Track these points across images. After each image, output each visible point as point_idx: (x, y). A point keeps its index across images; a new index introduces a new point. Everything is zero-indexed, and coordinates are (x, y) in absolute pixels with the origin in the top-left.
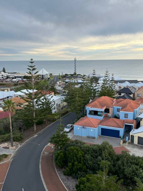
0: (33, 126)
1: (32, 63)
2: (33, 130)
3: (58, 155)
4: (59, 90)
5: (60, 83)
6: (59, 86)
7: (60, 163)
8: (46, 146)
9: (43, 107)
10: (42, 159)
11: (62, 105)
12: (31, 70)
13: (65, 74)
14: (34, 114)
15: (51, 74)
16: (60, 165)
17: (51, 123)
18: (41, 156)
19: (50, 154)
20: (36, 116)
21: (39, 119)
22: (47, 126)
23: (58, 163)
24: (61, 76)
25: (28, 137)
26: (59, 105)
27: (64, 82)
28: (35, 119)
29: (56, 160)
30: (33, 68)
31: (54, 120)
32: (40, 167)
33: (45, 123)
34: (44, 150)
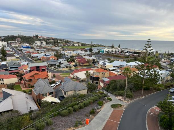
0: (141, 89)
1: (149, 42)
2: (141, 93)
3: (164, 118)
4: (164, 66)
5: (165, 60)
6: (164, 62)
8: (151, 108)
9: (151, 77)
10: (148, 117)
11: (166, 79)
12: (147, 47)
13: (171, 53)
15: (157, 52)
17: (156, 91)
18: (147, 114)
19: (154, 115)
20: (144, 83)
22: (152, 93)
23: (163, 125)
24: (167, 54)
25: (137, 97)
26: (164, 78)
27: (169, 59)
29: (161, 121)
30: (149, 46)
31: (159, 90)
32: (146, 122)
33: (151, 91)
34: (149, 110)
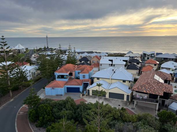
0: (9, 92)
1: (3, 39)
2: (10, 96)
3: (31, 112)
4: (34, 61)
5: (35, 55)
6: (34, 58)
7: (32, 119)
8: (21, 107)
9: (18, 76)
10: (18, 118)
11: (36, 73)
12: (2, 45)
13: (40, 48)
14: (9, 83)
15: (27, 49)
16: (33, 120)
17: (26, 88)
18: (17, 115)
19: (25, 113)
20: (11, 84)
21: (13, 87)
22: (22, 91)
24: (36, 50)
25: (5, 102)
26: (34, 73)
27: (38, 54)
28: (10, 87)
31: (29, 86)
32: (16, 125)
33: (21, 89)
34: (19, 110)
